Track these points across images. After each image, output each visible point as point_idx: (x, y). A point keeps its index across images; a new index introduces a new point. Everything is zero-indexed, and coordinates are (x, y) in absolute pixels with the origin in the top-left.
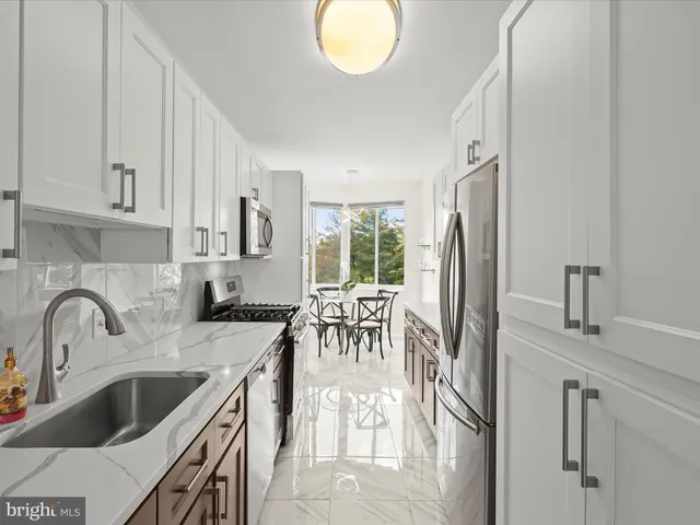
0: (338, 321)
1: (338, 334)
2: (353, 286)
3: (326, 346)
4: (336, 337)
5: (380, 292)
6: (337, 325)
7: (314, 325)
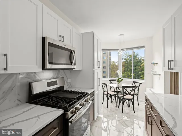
0: (116, 93)
1: (116, 99)
2: (122, 80)
3: (112, 102)
4: (115, 100)
5: (134, 82)
6: (115, 95)
7: (106, 95)
